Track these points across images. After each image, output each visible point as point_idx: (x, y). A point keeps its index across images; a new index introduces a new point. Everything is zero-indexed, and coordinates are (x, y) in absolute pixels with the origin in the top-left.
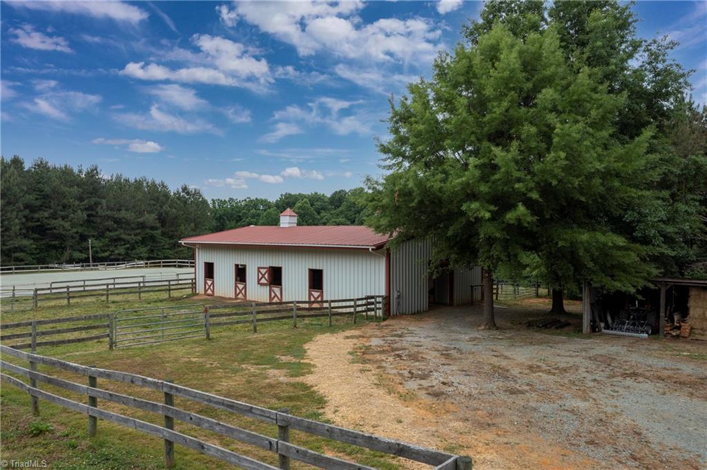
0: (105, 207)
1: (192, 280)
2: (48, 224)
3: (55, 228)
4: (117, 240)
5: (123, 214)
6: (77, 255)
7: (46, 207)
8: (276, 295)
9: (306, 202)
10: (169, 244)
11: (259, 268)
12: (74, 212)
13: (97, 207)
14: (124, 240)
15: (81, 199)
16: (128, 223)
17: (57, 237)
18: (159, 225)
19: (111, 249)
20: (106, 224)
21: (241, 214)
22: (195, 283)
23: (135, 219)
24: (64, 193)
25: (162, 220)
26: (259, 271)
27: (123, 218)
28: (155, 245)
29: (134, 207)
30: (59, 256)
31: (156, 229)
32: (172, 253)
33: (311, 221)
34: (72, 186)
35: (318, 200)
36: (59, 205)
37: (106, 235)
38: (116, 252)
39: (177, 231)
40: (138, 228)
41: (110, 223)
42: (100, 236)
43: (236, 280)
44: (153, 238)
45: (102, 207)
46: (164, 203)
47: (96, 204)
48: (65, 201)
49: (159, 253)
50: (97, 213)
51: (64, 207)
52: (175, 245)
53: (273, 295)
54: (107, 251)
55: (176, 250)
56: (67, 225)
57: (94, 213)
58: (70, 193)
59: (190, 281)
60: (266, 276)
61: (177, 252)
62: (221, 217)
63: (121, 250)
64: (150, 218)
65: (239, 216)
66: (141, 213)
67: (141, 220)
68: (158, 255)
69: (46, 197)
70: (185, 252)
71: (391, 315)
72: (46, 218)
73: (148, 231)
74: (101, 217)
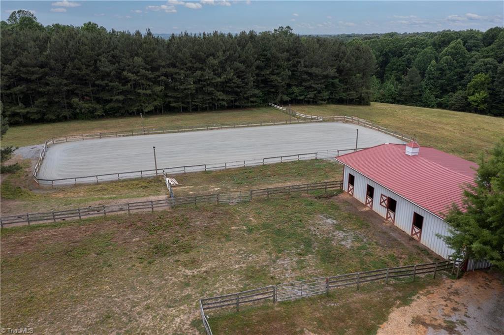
0: (303, 65)
1: (341, 182)
2: (269, 79)
3: (272, 81)
4: (308, 88)
5: (314, 70)
6: (286, 98)
7: (268, 66)
8: (390, 217)
9: (459, 43)
10: (343, 89)
11: (382, 195)
12: (284, 70)
13: (298, 65)
14: (314, 88)
15: (288, 60)
16: (317, 76)
17: (274, 87)
18: (337, 75)
19: (305, 94)
20: (303, 77)
21: (402, 51)
22: (343, 184)
23: (322, 73)
24: (278, 57)
25: (340, 71)
26: (381, 197)
27: (314, 73)
28: (334, 89)
29: (321, 64)
30: (275, 98)
31: (336, 78)
32: (344, 95)
33: (461, 59)
34: (283, 52)
35: (471, 38)
36: (275, 65)
37: (302, 84)
38: (309, 96)
39: (349, 79)
40: (323, 79)
41: (305, 76)
42: (299, 85)
43: (367, 194)
44: (333, 84)
45: (301, 65)
46: (342, 58)
47: (298, 62)
48: (279, 63)
49: (336, 95)
50: (298, 69)
51: (278, 66)
52: (347, 89)
53: (389, 216)
54: (302, 95)
55: (348, 93)
56: (279, 79)
57: (296, 69)
58: (282, 57)
59: (340, 182)
60: (386, 202)
61: (348, 95)
62: (386, 54)
63: (311, 95)
64: (332, 72)
65: (401, 53)
66: (326, 68)
67: (325, 73)
68: (335, 96)
69: (268, 59)
70: (355, 95)
71: (468, 270)
72: (268, 75)
73: (331, 80)
74: (300, 71)
